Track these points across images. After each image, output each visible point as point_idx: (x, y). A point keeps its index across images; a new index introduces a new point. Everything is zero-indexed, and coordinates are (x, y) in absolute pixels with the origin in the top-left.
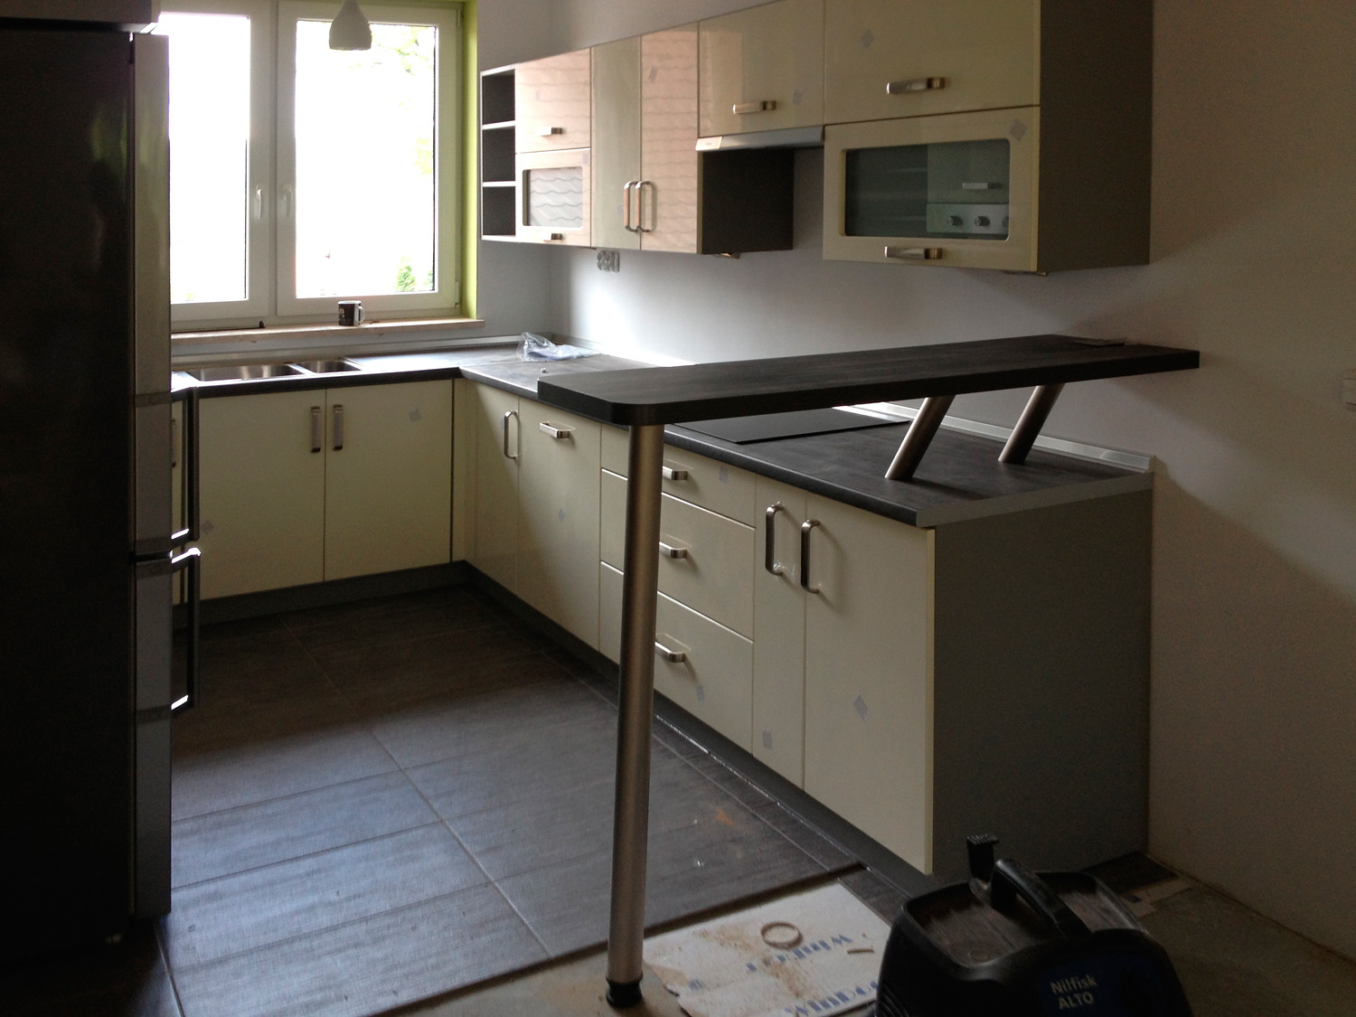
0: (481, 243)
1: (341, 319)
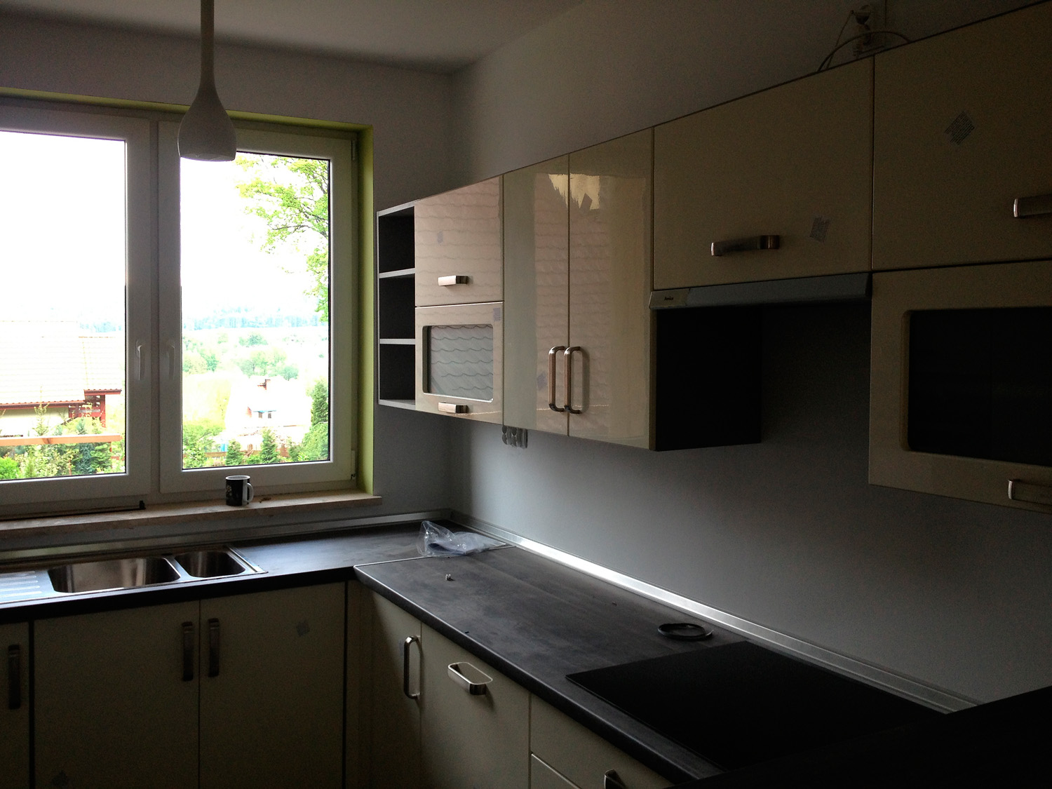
0: (379, 410)
1: (228, 497)
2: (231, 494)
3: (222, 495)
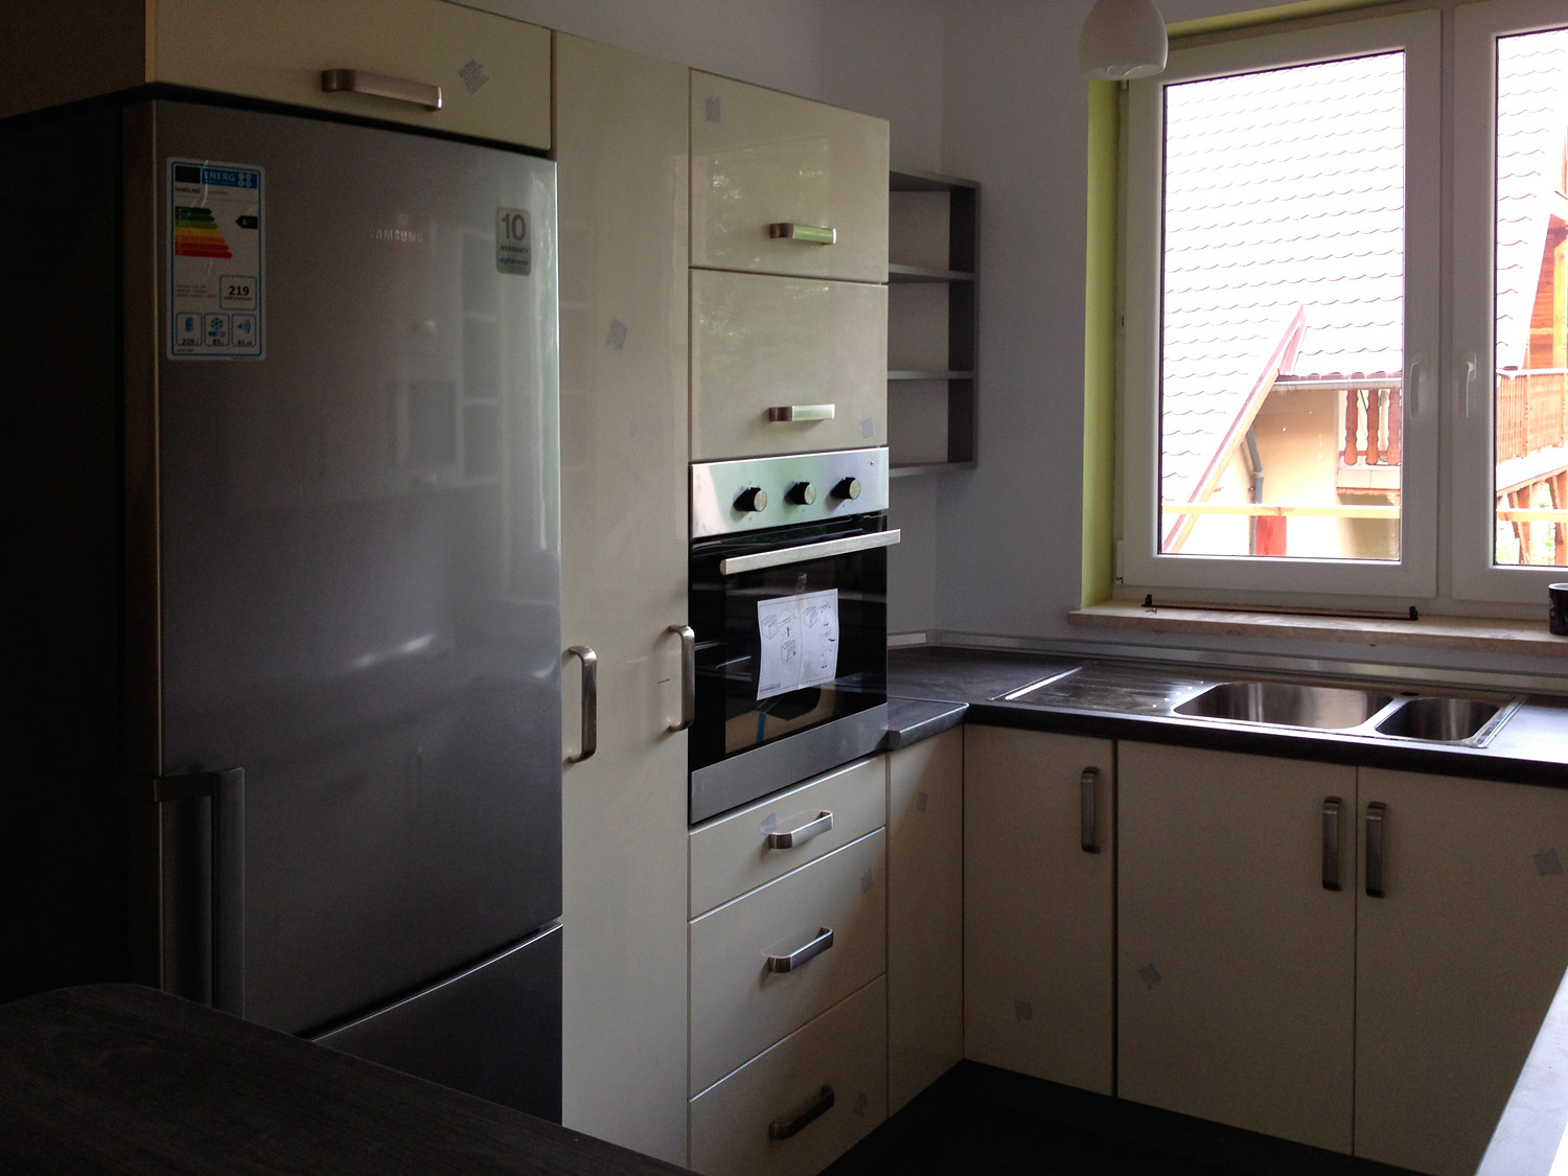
1: (1551, 617)
2: (1553, 614)
3: (1546, 614)
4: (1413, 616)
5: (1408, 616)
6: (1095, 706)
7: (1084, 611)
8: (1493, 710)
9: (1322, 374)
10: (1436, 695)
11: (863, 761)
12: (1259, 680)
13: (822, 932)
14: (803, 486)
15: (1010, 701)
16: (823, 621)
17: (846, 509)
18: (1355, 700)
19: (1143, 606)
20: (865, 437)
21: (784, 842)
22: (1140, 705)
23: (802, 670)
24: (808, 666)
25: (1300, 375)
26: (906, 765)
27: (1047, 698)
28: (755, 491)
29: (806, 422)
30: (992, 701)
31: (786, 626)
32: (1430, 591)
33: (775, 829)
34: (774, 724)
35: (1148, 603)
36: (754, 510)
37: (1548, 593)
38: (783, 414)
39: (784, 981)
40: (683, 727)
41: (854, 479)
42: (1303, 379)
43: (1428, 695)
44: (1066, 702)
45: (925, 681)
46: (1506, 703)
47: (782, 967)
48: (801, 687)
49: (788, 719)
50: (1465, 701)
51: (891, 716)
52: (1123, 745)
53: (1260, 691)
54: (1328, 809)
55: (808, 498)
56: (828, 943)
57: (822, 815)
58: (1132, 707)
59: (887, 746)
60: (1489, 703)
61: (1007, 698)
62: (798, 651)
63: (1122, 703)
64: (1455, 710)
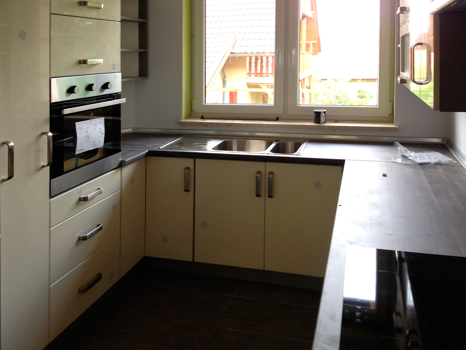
1: (315, 119)
2: (315, 118)
3: (313, 118)
4: (277, 119)
5: (276, 119)
6: (188, 149)
7: (183, 120)
8: (300, 145)
9: (242, 52)
10: (285, 141)
11: (113, 170)
12: (235, 139)
13: (98, 226)
14: (92, 85)
15: (161, 149)
16: (99, 128)
17: (106, 92)
18: (263, 143)
19: (201, 119)
20: (113, 69)
21: (85, 199)
22: (202, 148)
23: (92, 144)
24: (94, 142)
25: (236, 52)
26: (127, 171)
27: (173, 147)
28: (74, 87)
29: (92, 64)
30: (156, 149)
31: (86, 130)
32: (282, 113)
33: (82, 195)
34: (81, 161)
35: (202, 118)
36: (74, 93)
37: (314, 112)
38: (85, 62)
39: (85, 242)
40: (48, 166)
41: (109, 83)
42: (237, 53)
43: (283, 141)
44: (179, 148)
45: (133, 144)
46: (304, 142)
47: (84, 238)
48: (91, 149)
49: (86, 159)
50: (292, 142)
51: (122, 155)
52: (197, 160)
53: (236, 142)
54: (257, 174)
55: (93, 88)
56: (101, 229)
57: (99, 189)
58: (200, 149)
59: (121, 165)
60: (300, 142)
61: (160, 148)
62: (90, 138)
63: (196, 147)
64: (290, 145)
